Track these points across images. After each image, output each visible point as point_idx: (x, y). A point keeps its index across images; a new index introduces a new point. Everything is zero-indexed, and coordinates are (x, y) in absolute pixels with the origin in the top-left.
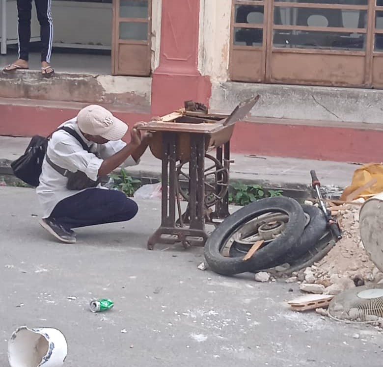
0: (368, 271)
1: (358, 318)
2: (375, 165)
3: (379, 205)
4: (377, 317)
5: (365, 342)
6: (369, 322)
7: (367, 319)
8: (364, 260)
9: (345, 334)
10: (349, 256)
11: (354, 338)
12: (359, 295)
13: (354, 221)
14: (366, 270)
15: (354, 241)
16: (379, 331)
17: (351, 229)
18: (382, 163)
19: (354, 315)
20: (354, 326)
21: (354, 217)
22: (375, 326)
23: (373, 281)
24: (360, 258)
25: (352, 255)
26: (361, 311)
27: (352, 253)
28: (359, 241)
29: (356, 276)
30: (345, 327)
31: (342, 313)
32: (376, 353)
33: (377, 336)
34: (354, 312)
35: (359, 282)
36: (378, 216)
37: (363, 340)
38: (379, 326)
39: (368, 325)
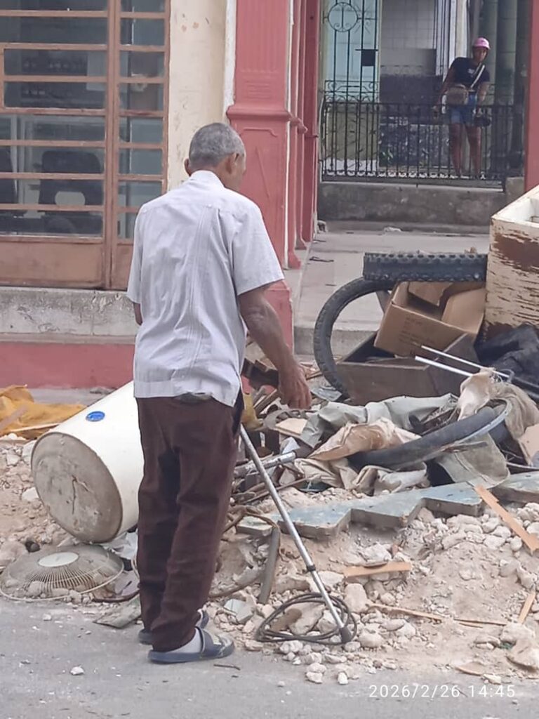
0: (40, 531)
1: (42, 593)
2: (17, 388)
3: (61, 440)
4: (67, 590)
5: (61, 624)
6: (58, 598)
7: (54, 594)
8: (32, 516)
9: (32, 617)
10: (10, 513)
11: (45, 620)
12: (40, 563)
13: (8, 466)
14: (37, 530)
15: (13, 492)
16: (75, 608)
17: (7, 476)
18: (26, 385)
19: (35, 590)
20: (39, 605)
21: (6, 460)
22: (67, 602)
23: (51, 543)
24: (26, 514)
25: (14, 510)
26: (46, 585)
27: (14, 508)
28: (20, 492)
29: (27, 539)
30: (27, 607)
31: (18, 589)
32: (79, 637)
33: (74, 615)
34: (36, 586)
35: (33, 547)
36: (61, 456)
37: (57, 622)
38: (71, 601)
39: (57, 602)
